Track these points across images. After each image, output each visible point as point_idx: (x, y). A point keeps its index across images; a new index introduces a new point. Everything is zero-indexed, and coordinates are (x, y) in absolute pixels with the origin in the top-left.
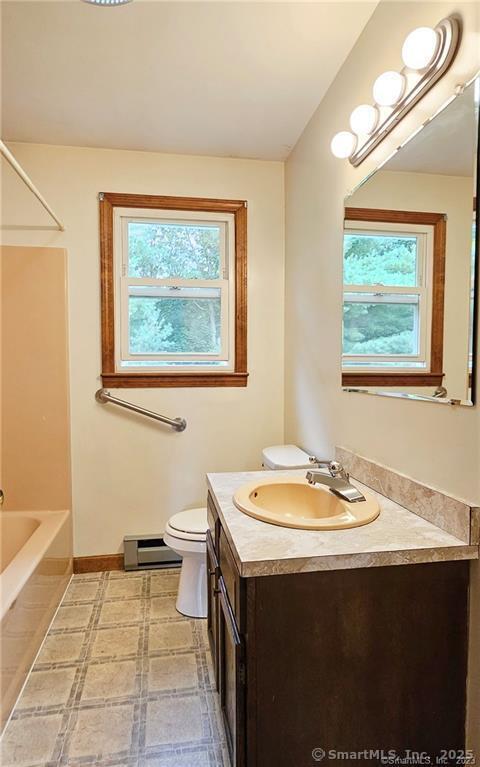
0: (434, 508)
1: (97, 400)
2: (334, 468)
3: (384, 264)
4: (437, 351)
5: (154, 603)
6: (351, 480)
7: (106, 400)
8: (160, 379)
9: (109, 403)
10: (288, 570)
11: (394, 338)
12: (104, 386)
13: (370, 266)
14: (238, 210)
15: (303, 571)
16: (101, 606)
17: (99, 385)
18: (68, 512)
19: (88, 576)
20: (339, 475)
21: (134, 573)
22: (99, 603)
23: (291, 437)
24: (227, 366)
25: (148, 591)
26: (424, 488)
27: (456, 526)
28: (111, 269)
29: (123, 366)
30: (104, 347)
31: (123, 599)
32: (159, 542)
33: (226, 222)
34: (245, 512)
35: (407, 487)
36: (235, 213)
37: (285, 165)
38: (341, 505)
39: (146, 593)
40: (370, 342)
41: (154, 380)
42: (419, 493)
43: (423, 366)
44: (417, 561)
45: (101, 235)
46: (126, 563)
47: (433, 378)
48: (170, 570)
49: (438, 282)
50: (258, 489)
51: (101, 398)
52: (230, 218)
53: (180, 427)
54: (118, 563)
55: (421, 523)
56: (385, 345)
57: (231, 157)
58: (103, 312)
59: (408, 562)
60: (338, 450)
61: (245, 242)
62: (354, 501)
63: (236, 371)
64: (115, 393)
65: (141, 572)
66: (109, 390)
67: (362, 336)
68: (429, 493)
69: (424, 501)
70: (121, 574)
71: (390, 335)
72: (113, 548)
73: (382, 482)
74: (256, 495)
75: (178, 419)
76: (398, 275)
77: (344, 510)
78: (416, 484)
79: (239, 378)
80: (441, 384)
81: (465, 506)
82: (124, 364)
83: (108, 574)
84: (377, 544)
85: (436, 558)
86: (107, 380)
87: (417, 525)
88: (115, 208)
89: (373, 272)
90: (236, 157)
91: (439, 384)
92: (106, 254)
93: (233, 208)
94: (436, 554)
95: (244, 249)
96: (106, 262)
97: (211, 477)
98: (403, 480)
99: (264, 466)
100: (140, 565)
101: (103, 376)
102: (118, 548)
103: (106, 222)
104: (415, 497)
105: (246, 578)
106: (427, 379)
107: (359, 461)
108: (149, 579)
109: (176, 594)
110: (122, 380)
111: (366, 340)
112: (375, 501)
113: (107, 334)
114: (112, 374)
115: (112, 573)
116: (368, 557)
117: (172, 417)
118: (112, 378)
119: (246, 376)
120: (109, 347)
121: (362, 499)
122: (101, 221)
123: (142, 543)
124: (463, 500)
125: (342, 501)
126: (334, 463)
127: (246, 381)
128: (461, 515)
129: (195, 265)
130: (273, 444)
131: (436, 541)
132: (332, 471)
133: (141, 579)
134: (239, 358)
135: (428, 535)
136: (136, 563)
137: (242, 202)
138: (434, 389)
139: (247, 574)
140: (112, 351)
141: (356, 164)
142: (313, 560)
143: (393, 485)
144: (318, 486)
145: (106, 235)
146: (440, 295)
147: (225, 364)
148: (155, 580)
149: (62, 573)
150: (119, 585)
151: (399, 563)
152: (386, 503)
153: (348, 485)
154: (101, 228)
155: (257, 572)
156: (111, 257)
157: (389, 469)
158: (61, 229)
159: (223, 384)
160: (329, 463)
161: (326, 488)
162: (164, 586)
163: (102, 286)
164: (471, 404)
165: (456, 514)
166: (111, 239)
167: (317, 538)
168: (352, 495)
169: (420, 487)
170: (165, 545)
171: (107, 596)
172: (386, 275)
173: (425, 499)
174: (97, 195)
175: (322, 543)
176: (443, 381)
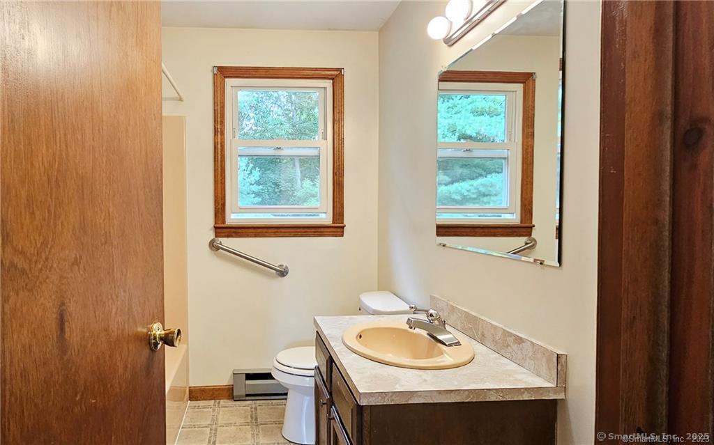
0: (524, 354)
1: (211, 249)
2: (431, 315)
3: (469, 107)
4: (527, 202)
5: (262, 430)
6: (447, 326)
7: (218, 248)
8: (265, 230)
9: (220, 250)
10: (398, 401)
11: (481, 181)
12: (216, 236)
13: (456, 109)
14: (336, 77)
15: (410, 402)
16: (216, 430)
17: (212, 236)
18: (185, 346)
19: (201, 403)
20: (436, 322)
21: (242, 402)
22: (214, 427)
23: (385, 284)
24: (325, 218)
25: (256, 419)
26: (515, 335)
27: (544, 371)
28: (223, 133)
29: (233, 218)
30: (216, 202)
31: (235, 424)
32: (268, 376)
33: (325, 88)
34: (355, 352)
35: (499, 334)
36: (333, 79)
37: (379, 34)
38: (439, 347)
39: (254, 421)
40: (456, 185)
41: (259, 230)
42: (510, 340)
43: (513, 218)
44: (508, 398)
45: (215, 103)
46: (235, 394)
47: (524, 229)
48: (274, 401)
49: (527, 138)
50: (362, 332)
51: (213, 246)
52: (328, 84)
53: (283, 273)
54: (228, 393)
55: (512, 366)
56: (472, 188)
57: (329, 29)
58: (215, 171)
59: (501, 399)
60: (432, 298)
61: (342, 105)
62: (450, 345)
63: (333, 223)
64: (227, 242)
65: (248, 402)
66: (220, 239)
67: (447, 179)
68: (520, 340)
69: (515, 347)
70: (231, 403)
71: (477, 177)
72: (223, 380)
73: (475, 329)
74: (360, 337)
75: (281, 266)
76: (485, 118)
77: (441, 353)
78: (507, 332)
79: (336, 228)
80: (531, 235)
81: (552, 352)
82: (233, 216)
83: (219, 403)
84: (474, 382)
85: (526, 397)
86: (218, 230)
87: (508, 368)
88: (226, 80)
89: (459, 115)
90: (334, 29)
91: (529, 234)
92: (219, 120)
93: (332, 75)
94: (526, 393)
95: (341, 112)
96: (219, 126)
97: (318, 319)
98: (495, 328)
99: (361, 310)
100: (247, 395)
101: (215, 228)
102: (227, 380)
103: (219, 92)
104: (506, 343)
105: (363, 406)
106: (516, 230)
107: (453, 309)
108: (256, 409)
109: (281, 423)
110: (233, 230)
111: (452, 183)
112: (470, 346)
113: (220, 189)
114: (223, 225)
115: (222, 402)
116: (467, 393)
117: (276, 264)
118: (223, 229)
119: (343, 227)
120: (221, 203)
121: (458, 344)
122: (215, 92)
123: (250, 377)
124: (550, 348)
125: (439, 345)
126: (432, 311)
127: (343, 232)
128: (548, 361)
129: (280, 112)
130: (370, 290)
131: (525, 382)
132: (430, 318)
133: (249, 408)
134: (337, 210)
135: (519, 377)
136: (244, 394)
137: (340, 70)
138: (524, 239)
139: (363, 403)
140: (224, 205)
141: (450, 43)
142: (419, 394)
143: (485, 332)
144: (417, 331)
145: (219, 103)
146: (530, 150)
147: (323, 216)
148: (262, 410)
149: (181, 399)
150: (228, 412)
151: (493, 399)
152: (480, 348)
153: (445, 331)
154: (215, 97)
155: (373, 402)
156: (223, 123)
157: (483, 318)
158: (181, 100)
159: (321, 235)
160: (427, 311)
161: (424, 333)
162: (269, 415)
163: (215, 148)
164: (558, 265)
165: (544, 360)
166: (223, 107)
167: (421, 376)
168: (449, 340)
169: (510, 335)
170: (274, 379)
171: (220, 422)
172: (472, 118)
173: (516, 345)
174: (211, 68)
175: (425, 380)
176: (533, 231)
